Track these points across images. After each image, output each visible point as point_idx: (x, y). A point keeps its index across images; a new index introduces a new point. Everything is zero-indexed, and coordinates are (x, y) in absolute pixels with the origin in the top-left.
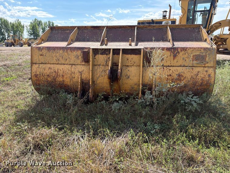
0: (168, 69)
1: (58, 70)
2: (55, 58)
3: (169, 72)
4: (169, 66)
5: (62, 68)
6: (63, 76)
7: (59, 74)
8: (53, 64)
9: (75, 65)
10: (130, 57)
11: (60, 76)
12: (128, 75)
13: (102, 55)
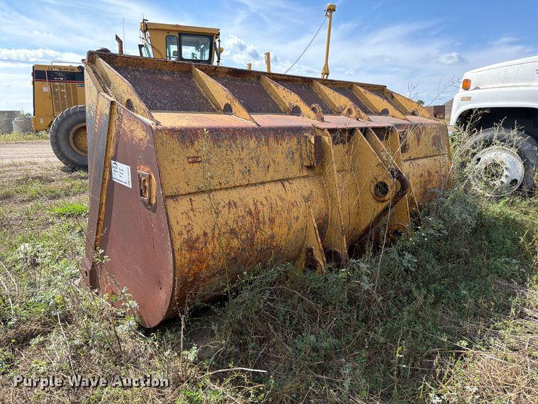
1: (255, 204)
2: (237, 166)
5: (264, 195)
6: (272, 221)
7: (261, 220)
8: (235, 187)
11: (264, 223)
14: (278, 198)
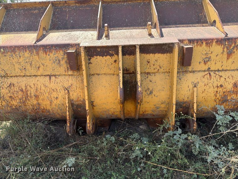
0: (217, 76)
1: (26, 86)
2: (17, 66)
3: (218, 80)
4: (218, 70)
5: (34, 82)
6: (37, 97)
7: (29, 95)
8: (16, 76)
9: (55, 76)
10: (152, 57)
11: (31, 97)
12: (151, 89)
13: (103, 57)
14: (43, 85)
